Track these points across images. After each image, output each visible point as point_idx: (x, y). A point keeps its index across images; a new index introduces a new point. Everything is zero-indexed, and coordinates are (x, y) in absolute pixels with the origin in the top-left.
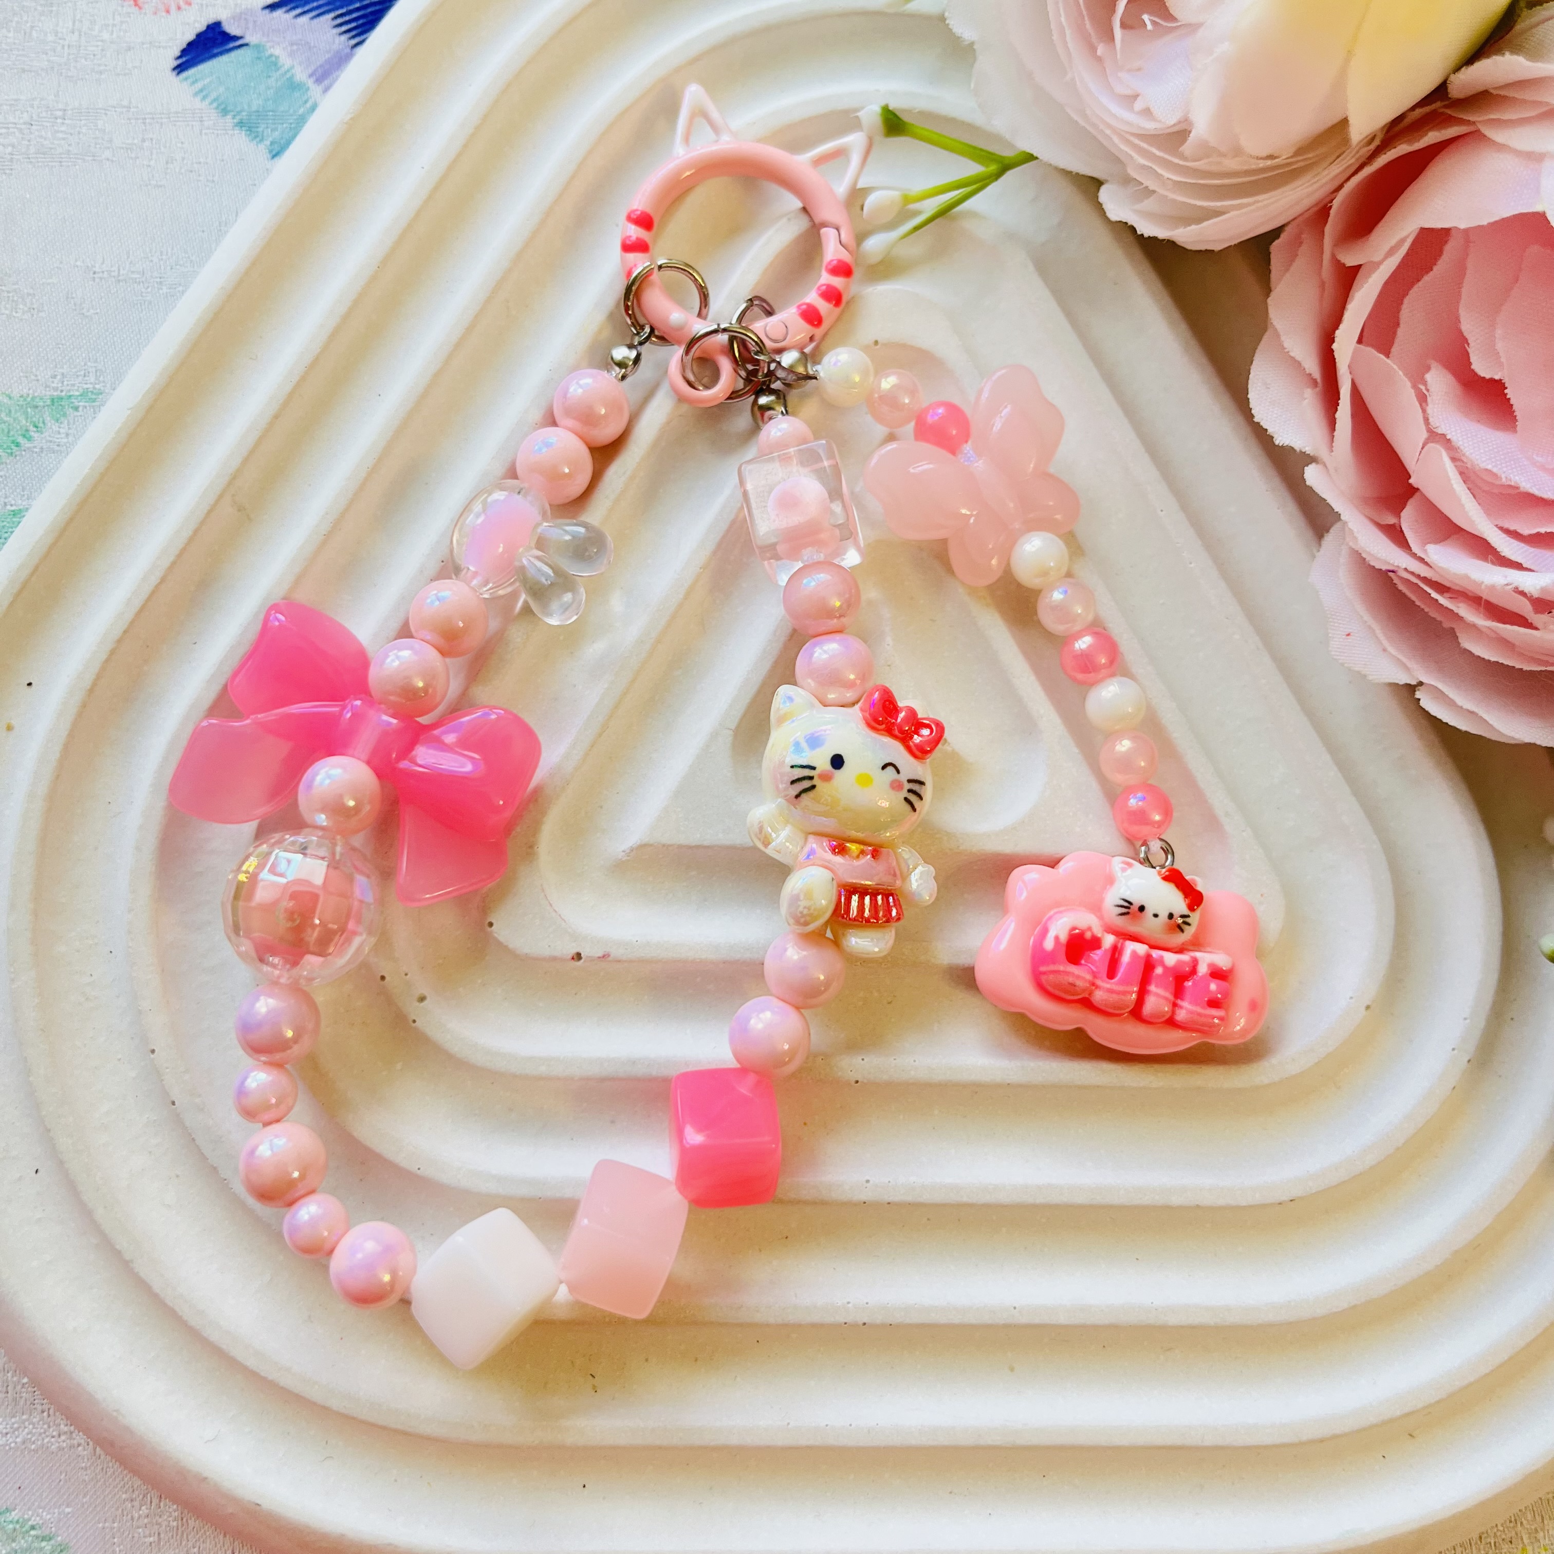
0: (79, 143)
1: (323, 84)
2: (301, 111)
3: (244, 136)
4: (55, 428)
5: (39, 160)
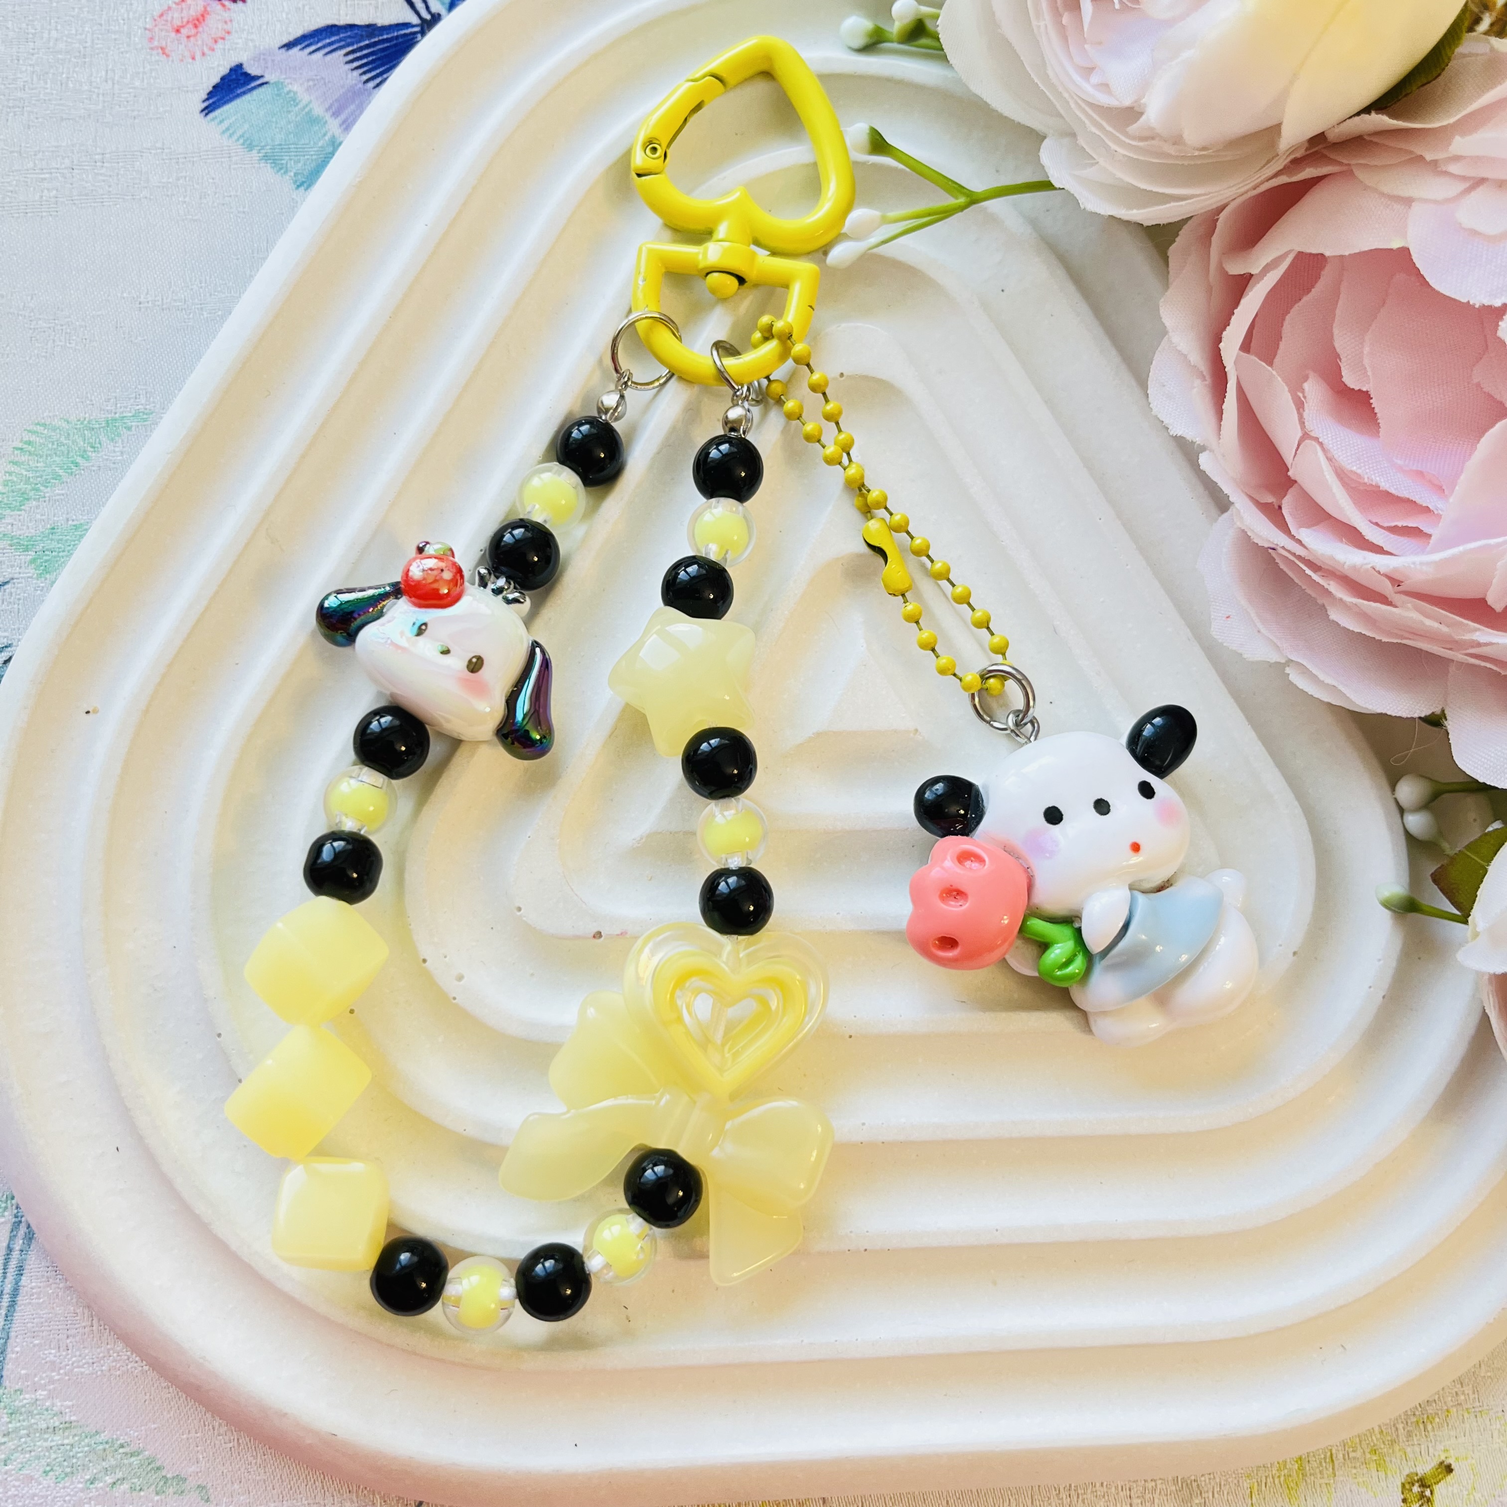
0: (118, 184)
1: (341, 119)
2: (321, 143)
3: (269, 168)
4: (111, 448)
5: (82, 201)
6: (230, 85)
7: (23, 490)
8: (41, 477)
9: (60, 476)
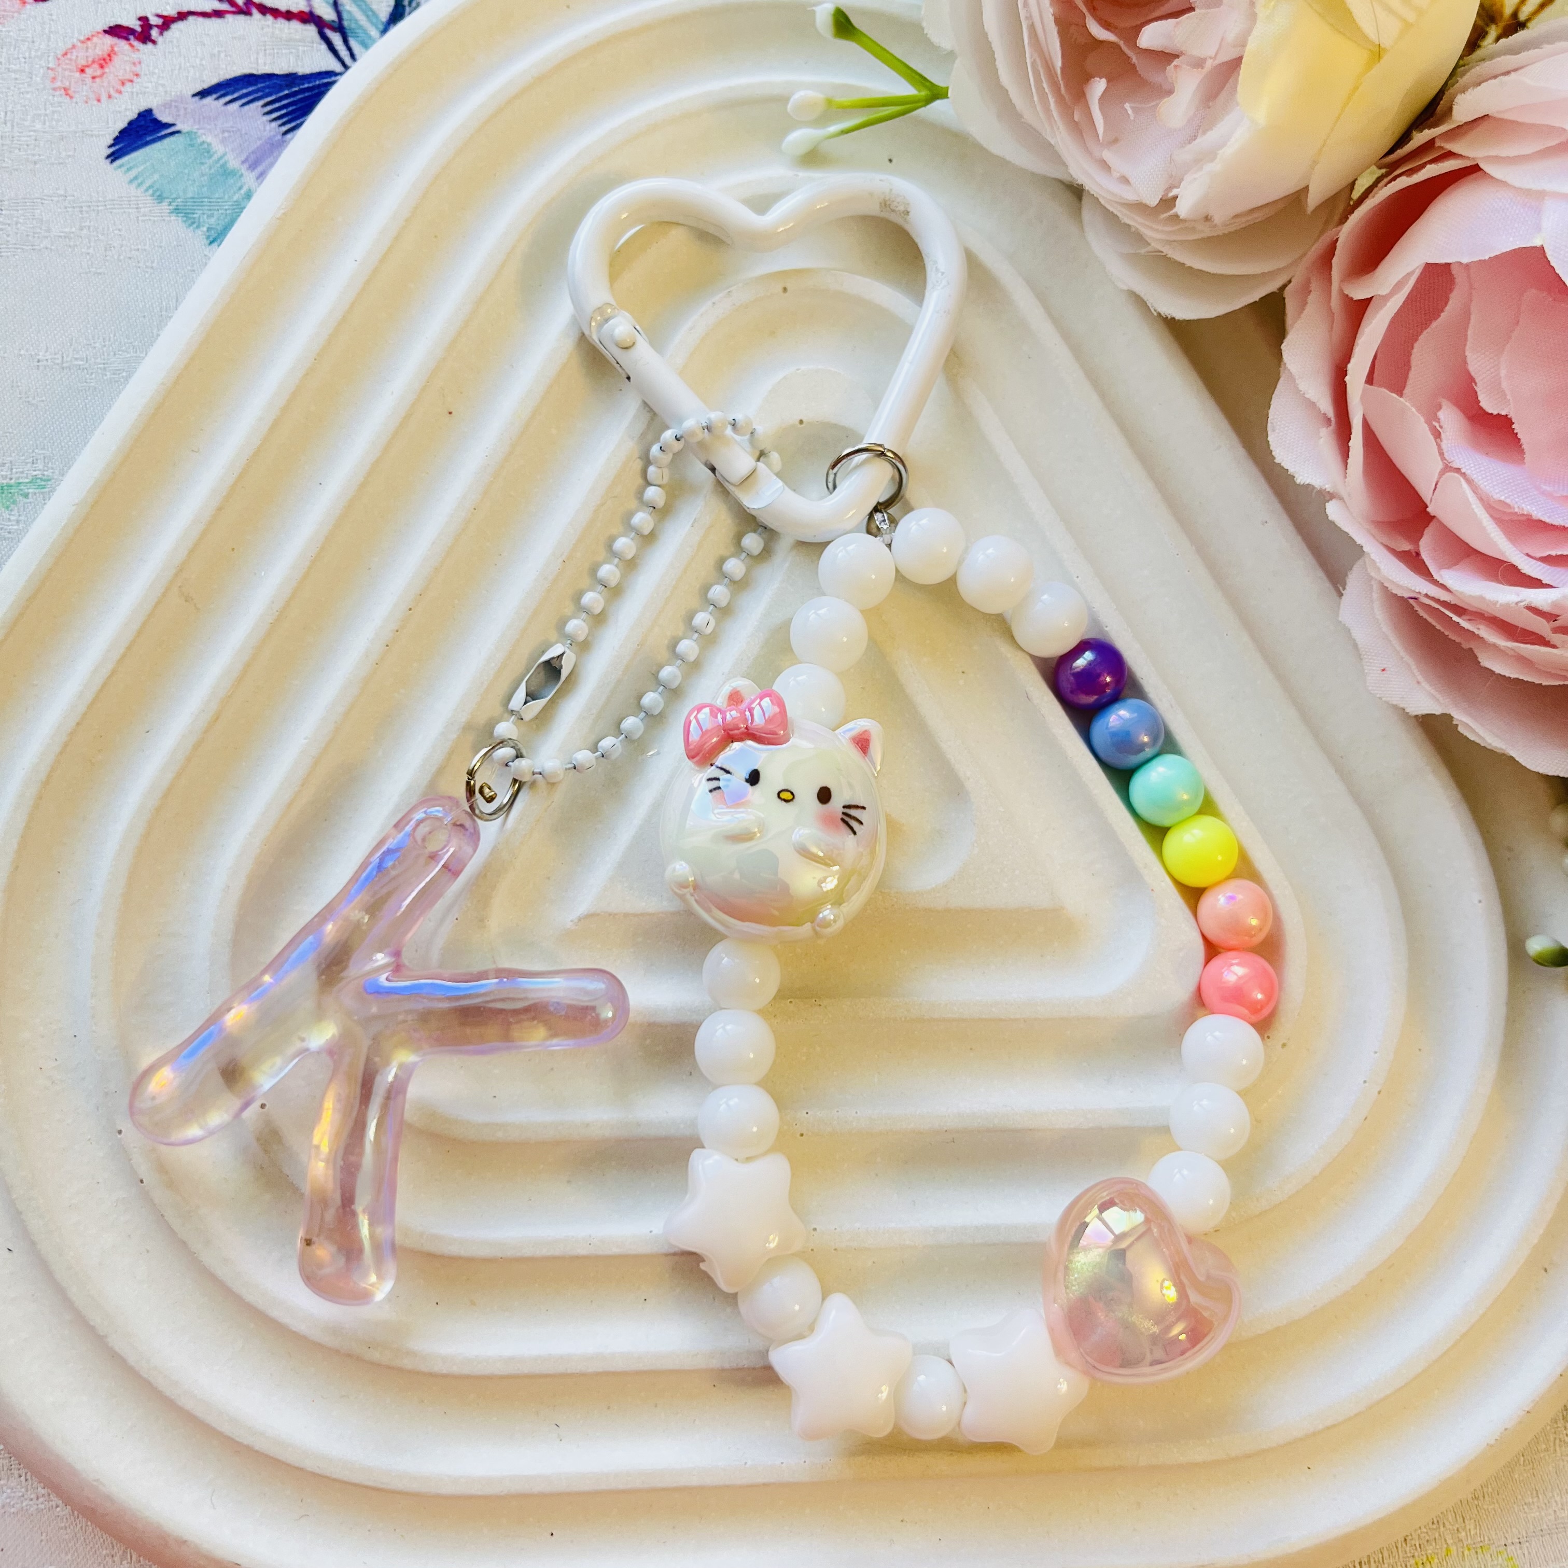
0: (17, 233)
1: (256, 171)
2: (235, 198)
3: (180, 221)
4: (5, 516)
6: (138, 132)
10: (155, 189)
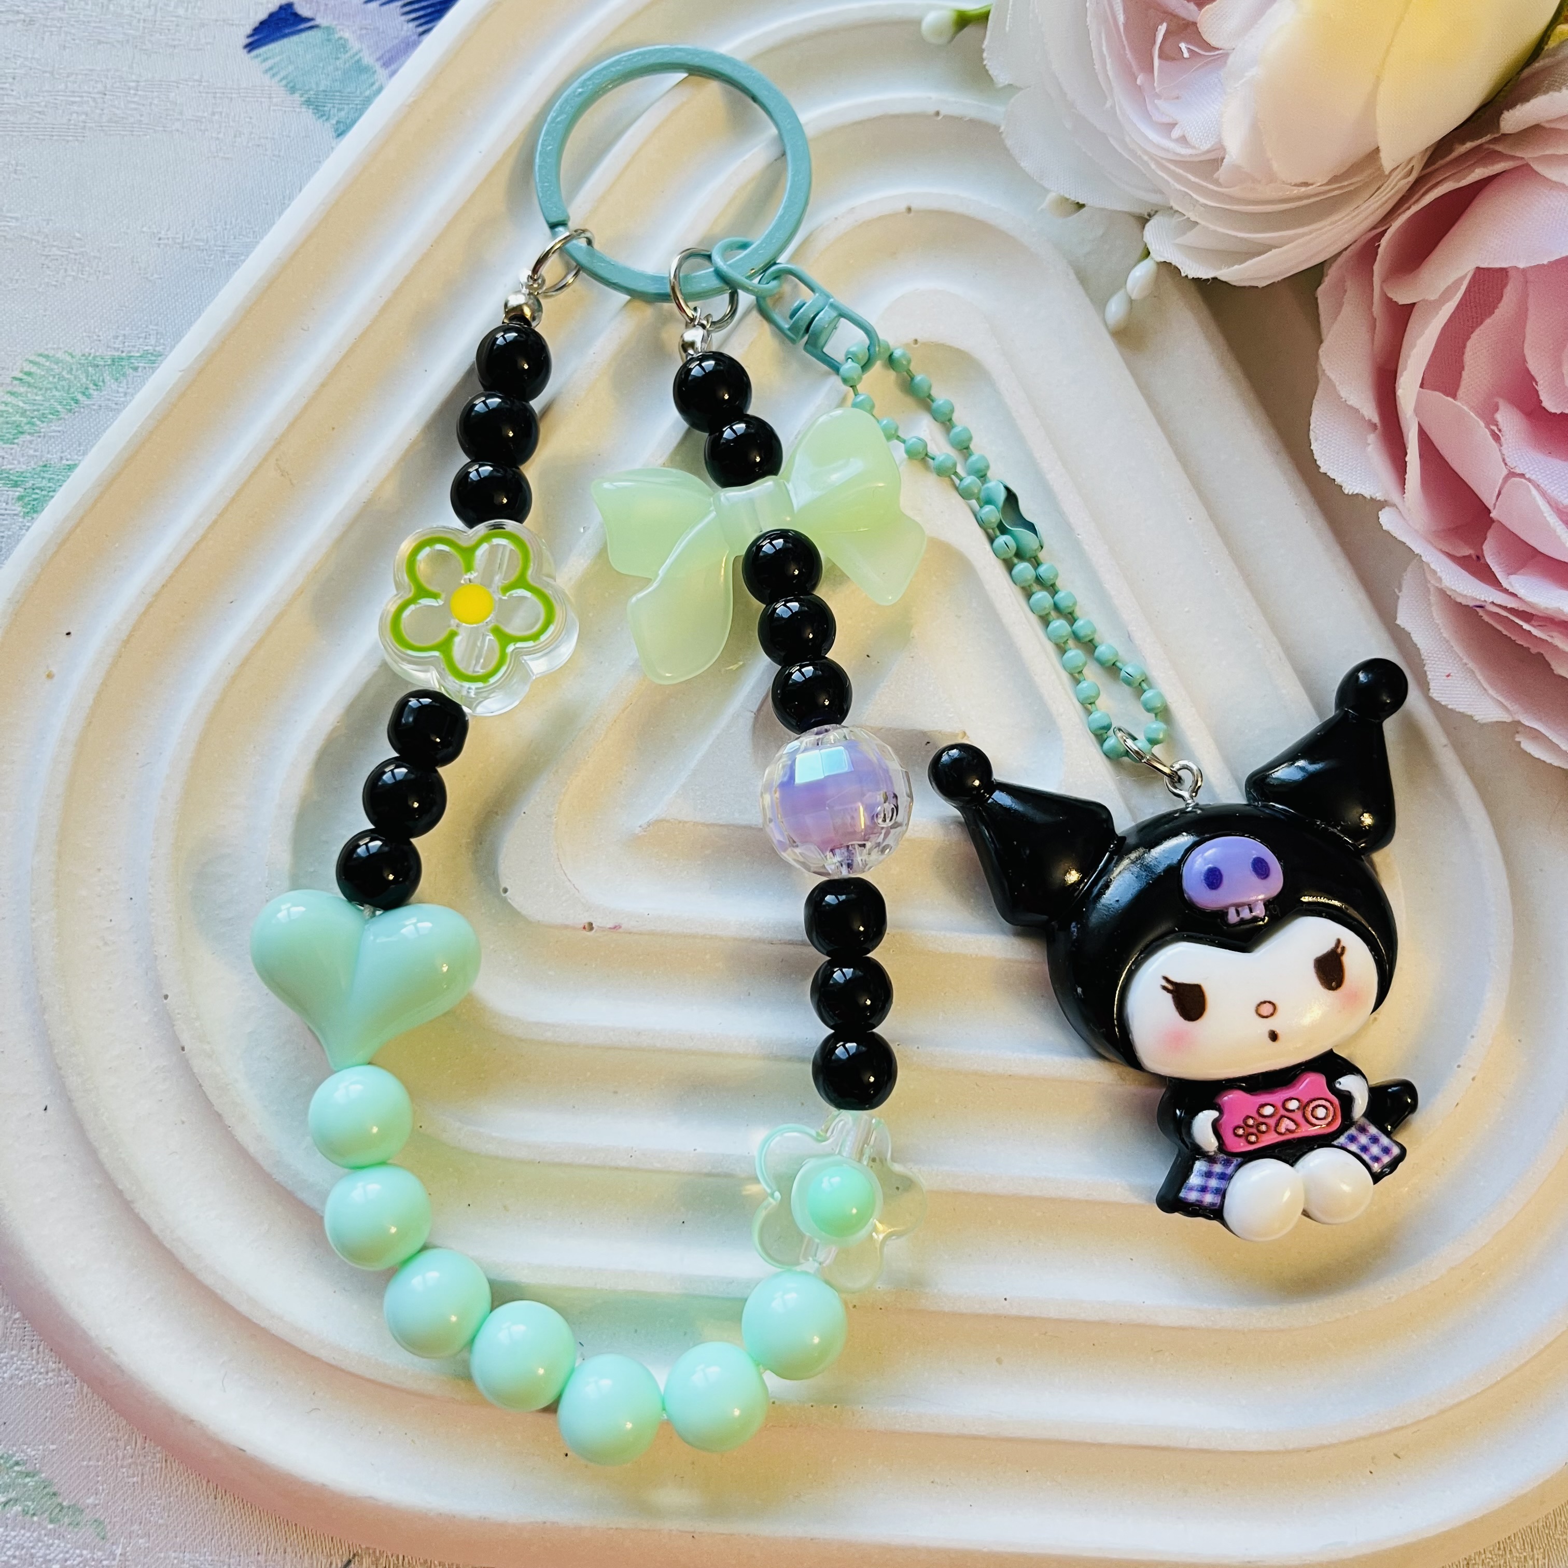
0: (150, 114)
1: (390, 68)
2: (367, 93)
3: (311, 113)
4: (114, 386)
5: (112, 128)
6: (278, 24)
7: (18, 422)
8: (38, 410)
9: (58, 412)
10: (289, 79)
